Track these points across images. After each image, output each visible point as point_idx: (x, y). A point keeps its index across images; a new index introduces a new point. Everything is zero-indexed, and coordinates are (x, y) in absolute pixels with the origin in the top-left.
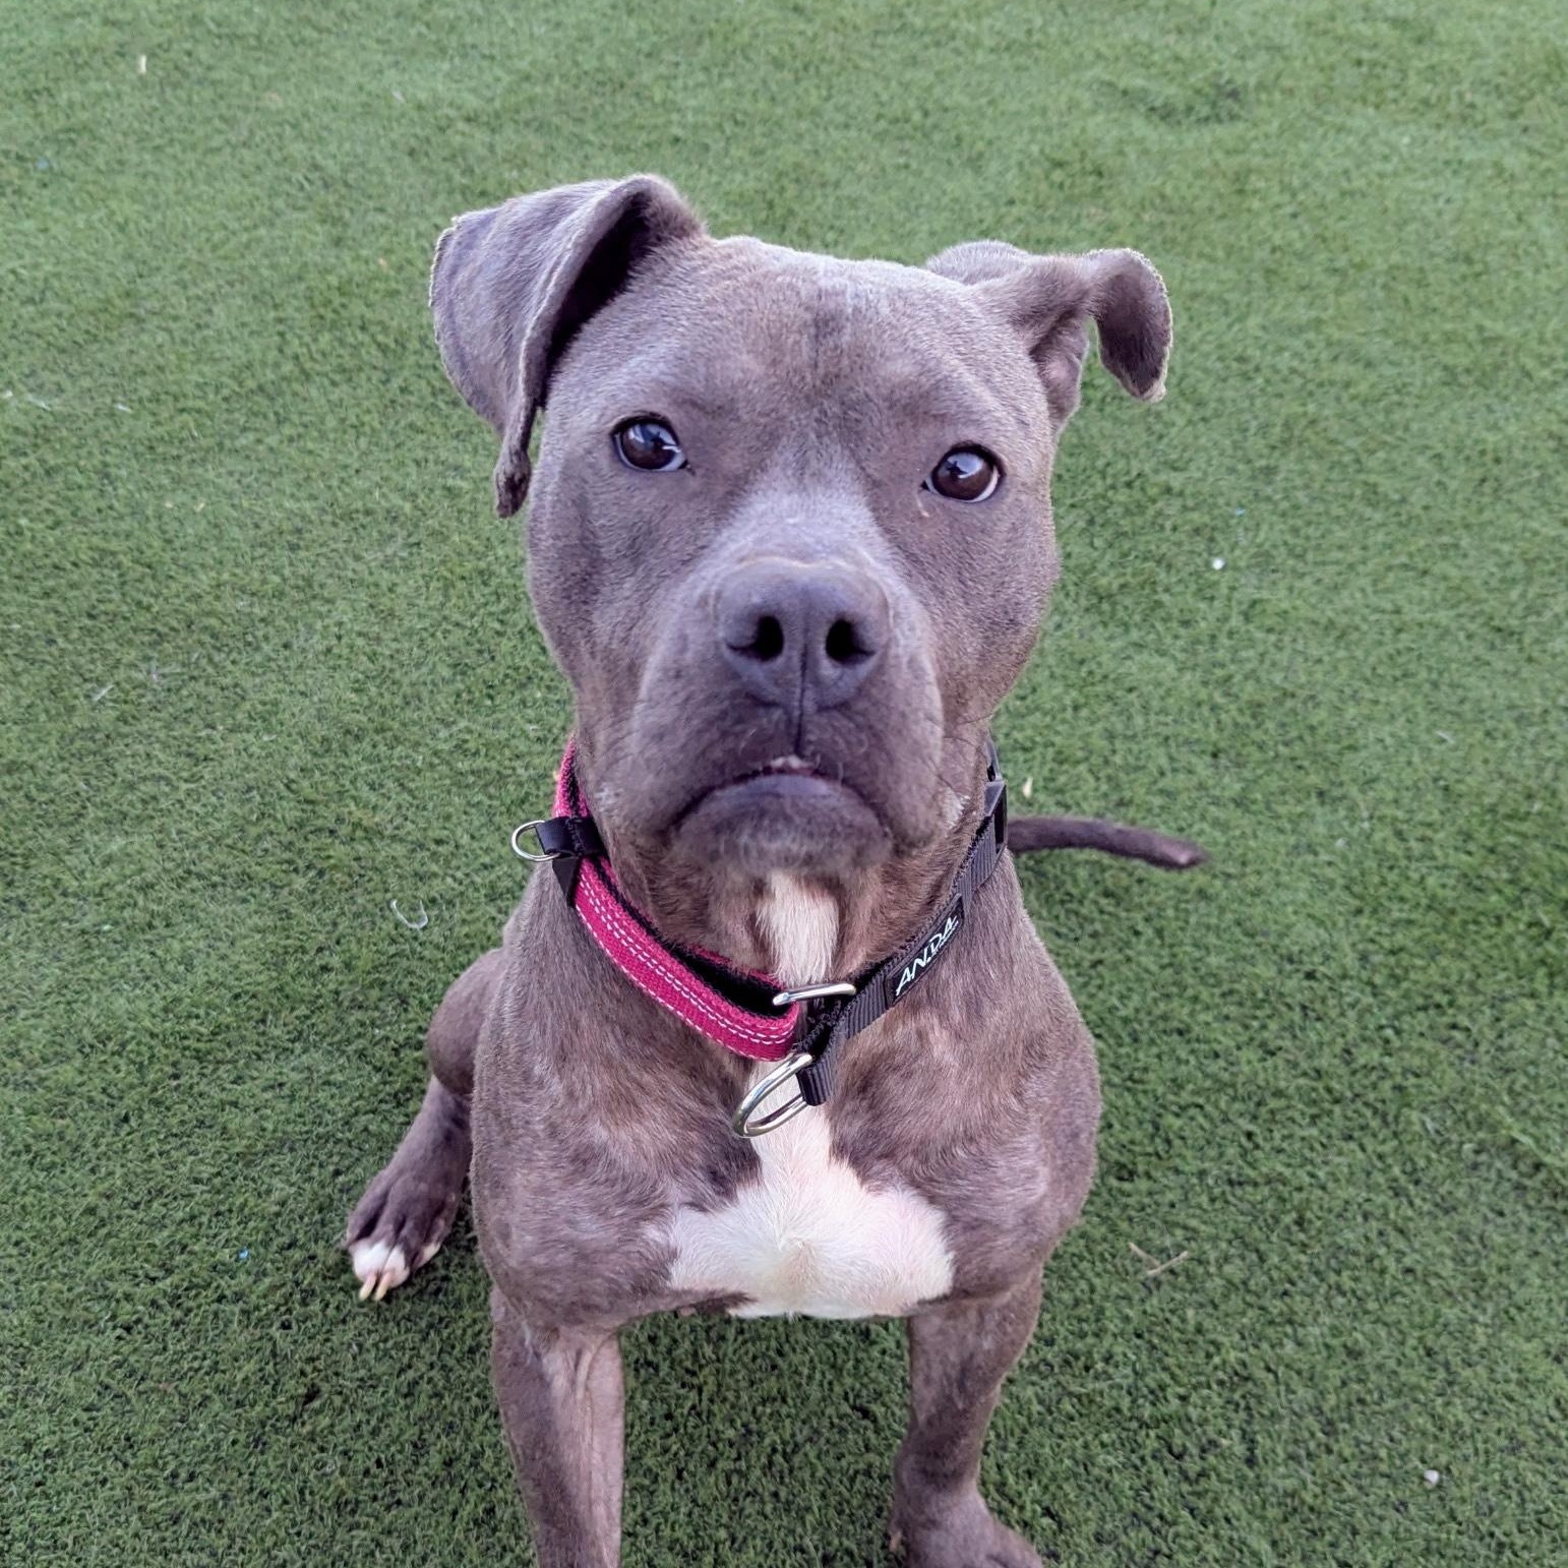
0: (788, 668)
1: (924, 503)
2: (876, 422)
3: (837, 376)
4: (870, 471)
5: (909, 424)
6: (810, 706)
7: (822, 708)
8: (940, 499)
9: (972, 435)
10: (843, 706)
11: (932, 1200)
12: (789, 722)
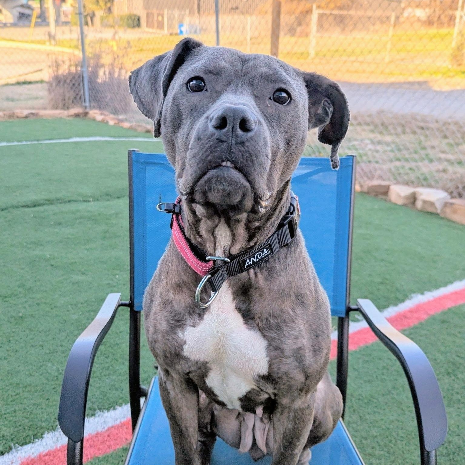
0: (228, 131)
1: (269, 103)
2: (257, 81)
3: (248, 72)
4: (255, 93)
5: (266, 82)
6: (234, 142)
7: (237, 143)
8: (274, 102)
9: (283, 86)
10: (243, 143)
11: (265, 336)
12: (228, 146)
